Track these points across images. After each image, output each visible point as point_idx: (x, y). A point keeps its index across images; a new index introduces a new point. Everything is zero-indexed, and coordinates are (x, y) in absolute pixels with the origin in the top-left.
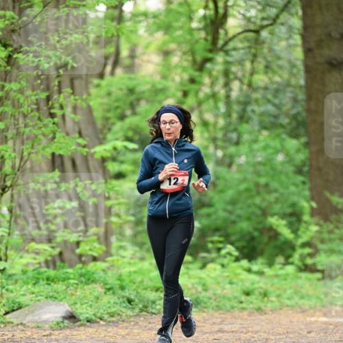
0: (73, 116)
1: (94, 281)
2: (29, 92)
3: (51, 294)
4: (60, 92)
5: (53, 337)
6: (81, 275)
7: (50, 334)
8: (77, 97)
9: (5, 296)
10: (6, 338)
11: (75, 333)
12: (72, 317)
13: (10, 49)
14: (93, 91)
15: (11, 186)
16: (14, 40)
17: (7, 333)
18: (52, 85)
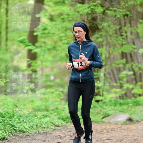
0: (131, 36)
1: (139, 105)
2: (112, 26)
3: (121, 110)
4: (125, 26)
5: (122, 128)
6: (134, 102)
7: (121, 127)
8: (132, 28)
9: (102, 111)
10: (102, 128)
11: (131, 126)
12: (130, 120)
13: (104, 8)
14: (139, 25)
15: (105, 65)
16: (106, 4)
17: (103, 126)
18: (122, 23)
